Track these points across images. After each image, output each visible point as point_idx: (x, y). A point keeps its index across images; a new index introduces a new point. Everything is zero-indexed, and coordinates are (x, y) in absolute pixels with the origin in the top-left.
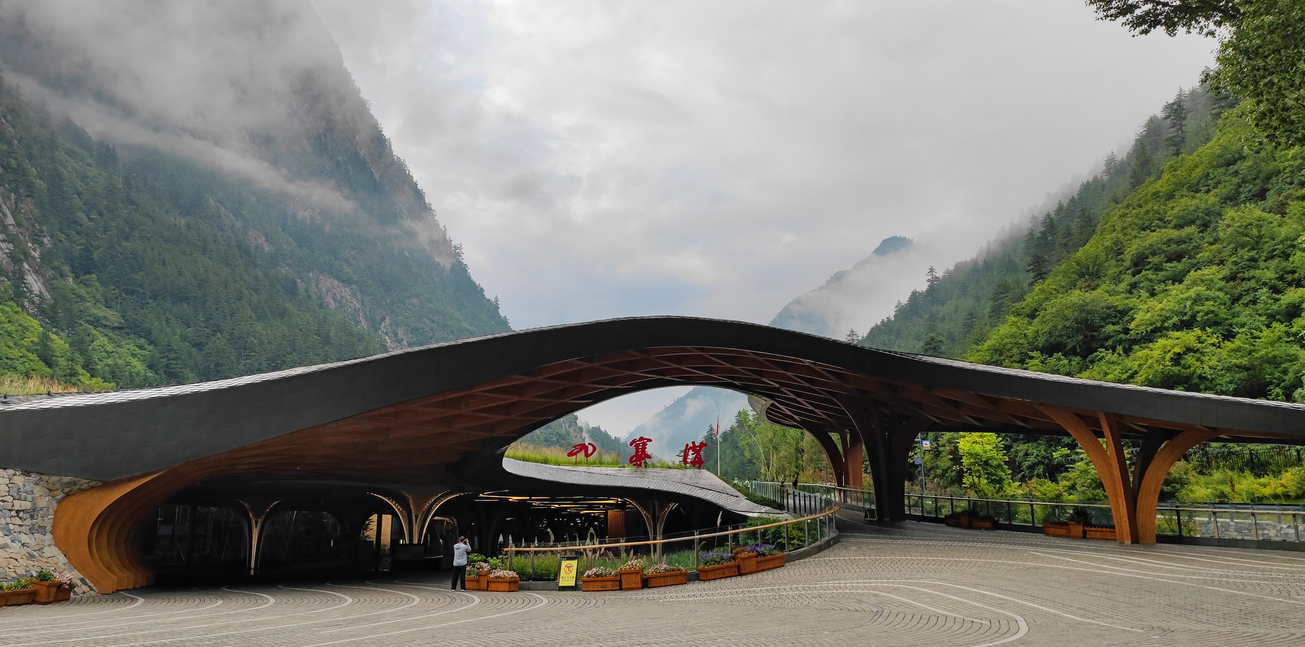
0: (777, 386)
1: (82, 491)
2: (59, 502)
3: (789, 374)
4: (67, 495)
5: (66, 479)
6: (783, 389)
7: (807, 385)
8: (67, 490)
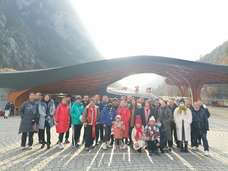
0: (169, 73)
1: (13, 92)
2: (9, 94)
3: (172, 70)
4: (10, 93)
5: (10, 89)
6: (170, 74)
7: (176, 73)
8: (10, 92)
